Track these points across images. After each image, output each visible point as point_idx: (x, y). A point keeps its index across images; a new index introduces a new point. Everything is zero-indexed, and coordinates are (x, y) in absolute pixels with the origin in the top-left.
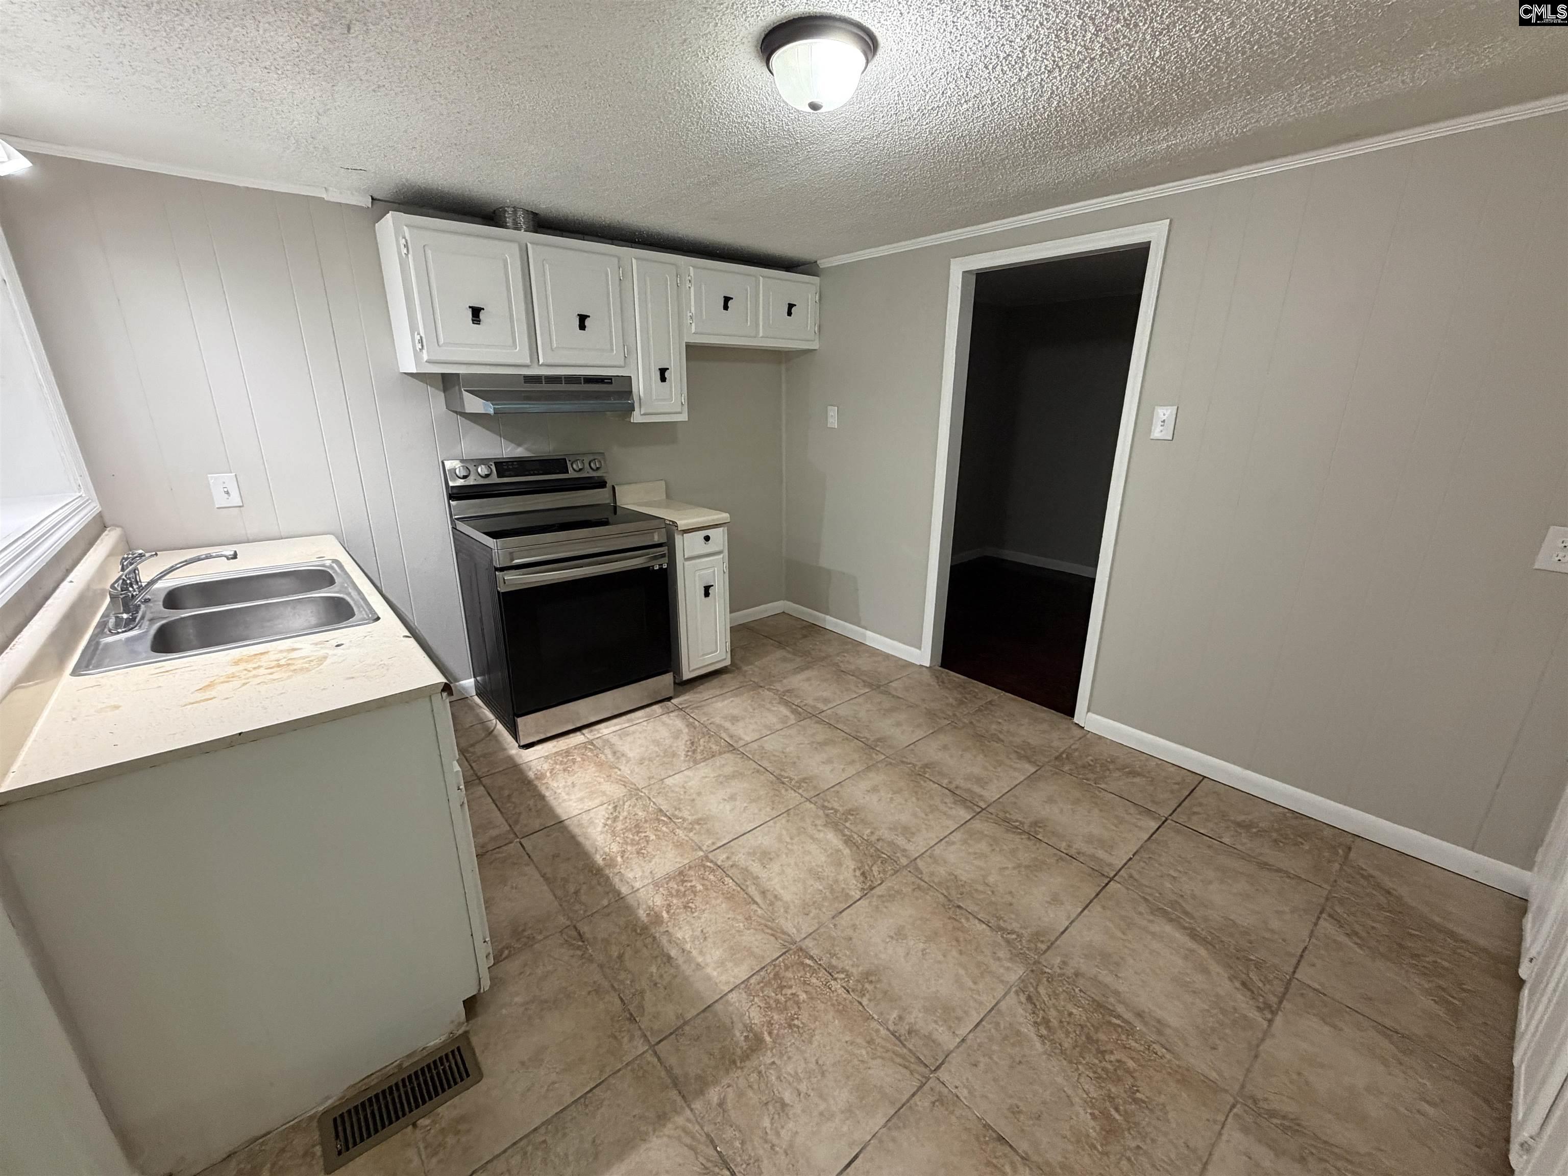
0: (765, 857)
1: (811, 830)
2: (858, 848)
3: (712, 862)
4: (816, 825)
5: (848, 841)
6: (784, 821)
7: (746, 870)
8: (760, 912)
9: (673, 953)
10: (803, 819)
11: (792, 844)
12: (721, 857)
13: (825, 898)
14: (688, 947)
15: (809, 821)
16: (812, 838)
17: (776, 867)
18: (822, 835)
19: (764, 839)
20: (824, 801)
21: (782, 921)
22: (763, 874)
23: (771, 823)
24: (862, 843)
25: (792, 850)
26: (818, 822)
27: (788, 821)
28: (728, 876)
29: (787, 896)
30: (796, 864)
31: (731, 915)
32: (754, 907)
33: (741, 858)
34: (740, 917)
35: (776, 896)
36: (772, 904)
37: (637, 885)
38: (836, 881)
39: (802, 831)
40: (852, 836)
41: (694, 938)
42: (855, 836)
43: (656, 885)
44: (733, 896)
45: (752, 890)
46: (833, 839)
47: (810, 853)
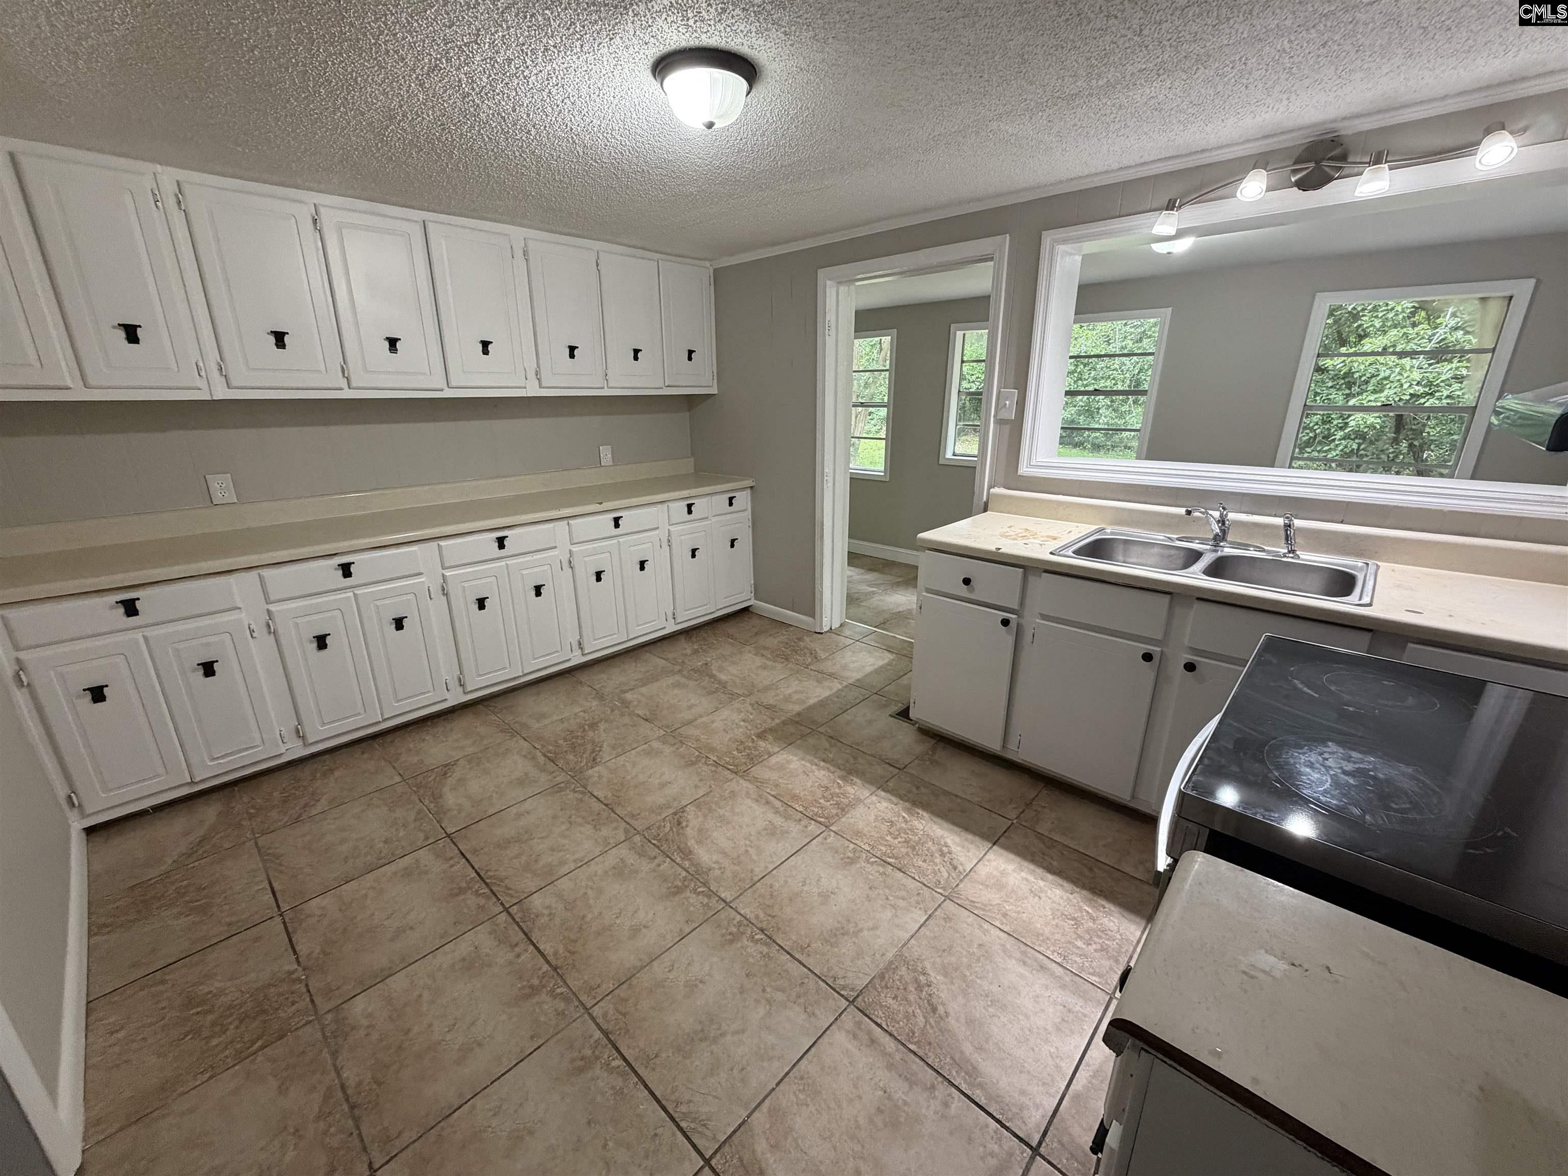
0: (772, 832)
1: (726, 863)
2: (678, 847)
3: (820, 823)
4: (720, 868)
5: (687, 853)
6: (757, 870)
7: (787, 817)
8: (768, 790)
9: (822, 764)
10: (735, 875)
11: (746, 846)
12: (813, 827)
13: (716, 803)
14: (814, 767)
15: (728, 874)
16: (725, 854)
17: (760, 824)
18: (715, 857)
19: (777, 849)
20: (707, 904)
21: (750, 786)
22: (771, 816)
23: (771, 867)
24: (673, 854)
25: (746, 839)
26: (718, 872)
27: (752, 871)
28: (801, 812)
29: (749, 802)
30: (741, 827)
31: (790, 786)
32: (773, 793)
33: (795, 829)
34: (783, 786)
35: (757, 801)
36: (760, 796)
37: (874, 798)
38: (705, 816)
39: (737, 861)
40: (682, 859)
41: (812, 771)
42: (678, 860)
43: (859, 801)
44: (792, 798)
45: (778, 804)
46: (704, 856)
47: (728, 839)
